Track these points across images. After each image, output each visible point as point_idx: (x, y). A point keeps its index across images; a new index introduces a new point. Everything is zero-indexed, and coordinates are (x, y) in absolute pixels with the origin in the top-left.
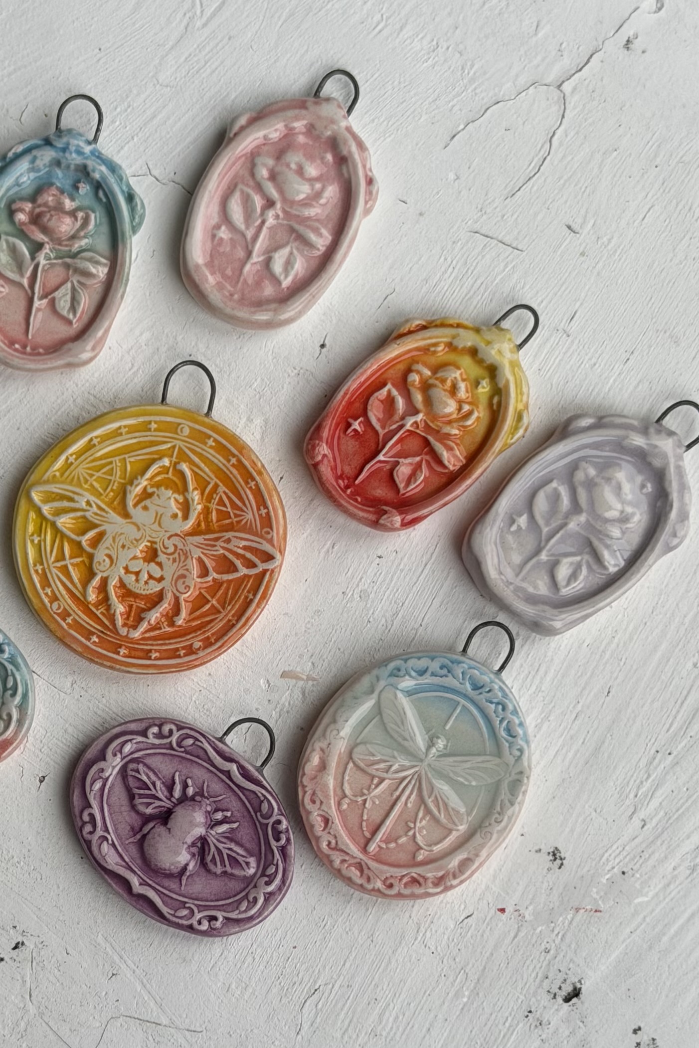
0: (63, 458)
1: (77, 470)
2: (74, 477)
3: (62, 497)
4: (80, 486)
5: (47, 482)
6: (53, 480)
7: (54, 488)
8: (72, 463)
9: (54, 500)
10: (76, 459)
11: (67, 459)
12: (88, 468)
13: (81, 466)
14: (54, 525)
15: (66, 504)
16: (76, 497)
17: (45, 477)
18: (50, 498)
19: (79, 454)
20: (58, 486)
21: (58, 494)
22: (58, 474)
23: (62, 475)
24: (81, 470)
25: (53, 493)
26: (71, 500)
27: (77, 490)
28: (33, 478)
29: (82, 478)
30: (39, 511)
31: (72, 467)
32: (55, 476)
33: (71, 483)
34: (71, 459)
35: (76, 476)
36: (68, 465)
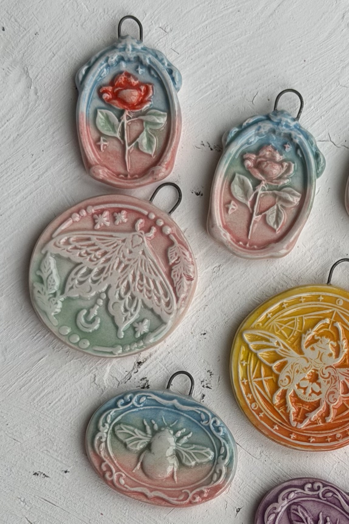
0: (264, 314)
1: (272, 322)
2: (270, 326)
3: (263, 339)
4: (274, 333)
5: (253, 329)
6: (258, 327)
7: (258, 333)
8: (269, 318)
9: (257, 340)
10: (272, 316)
11: (267, 315)
12: (279, 322)
13: (275, 320)
14: (256, 355)
15: (264, 343)
16: (271, 339)
17: (253, 326)
18: (255, 338)
19: (274, 313)
20: (260, 331)
21: (259, 336)
22: (261, 324)
23: (263, 325)
24: (275, 323)
25: (257, 335)
26: (268, 341)
27: (272, 335)
28: (245, 325)
29: (275, 328)
30: (247, 346)
31: (270, 321)
32: (258, 325)
33: (268, 330)
34: (269, 315)
35: (271, 327)
36: (267, 319)
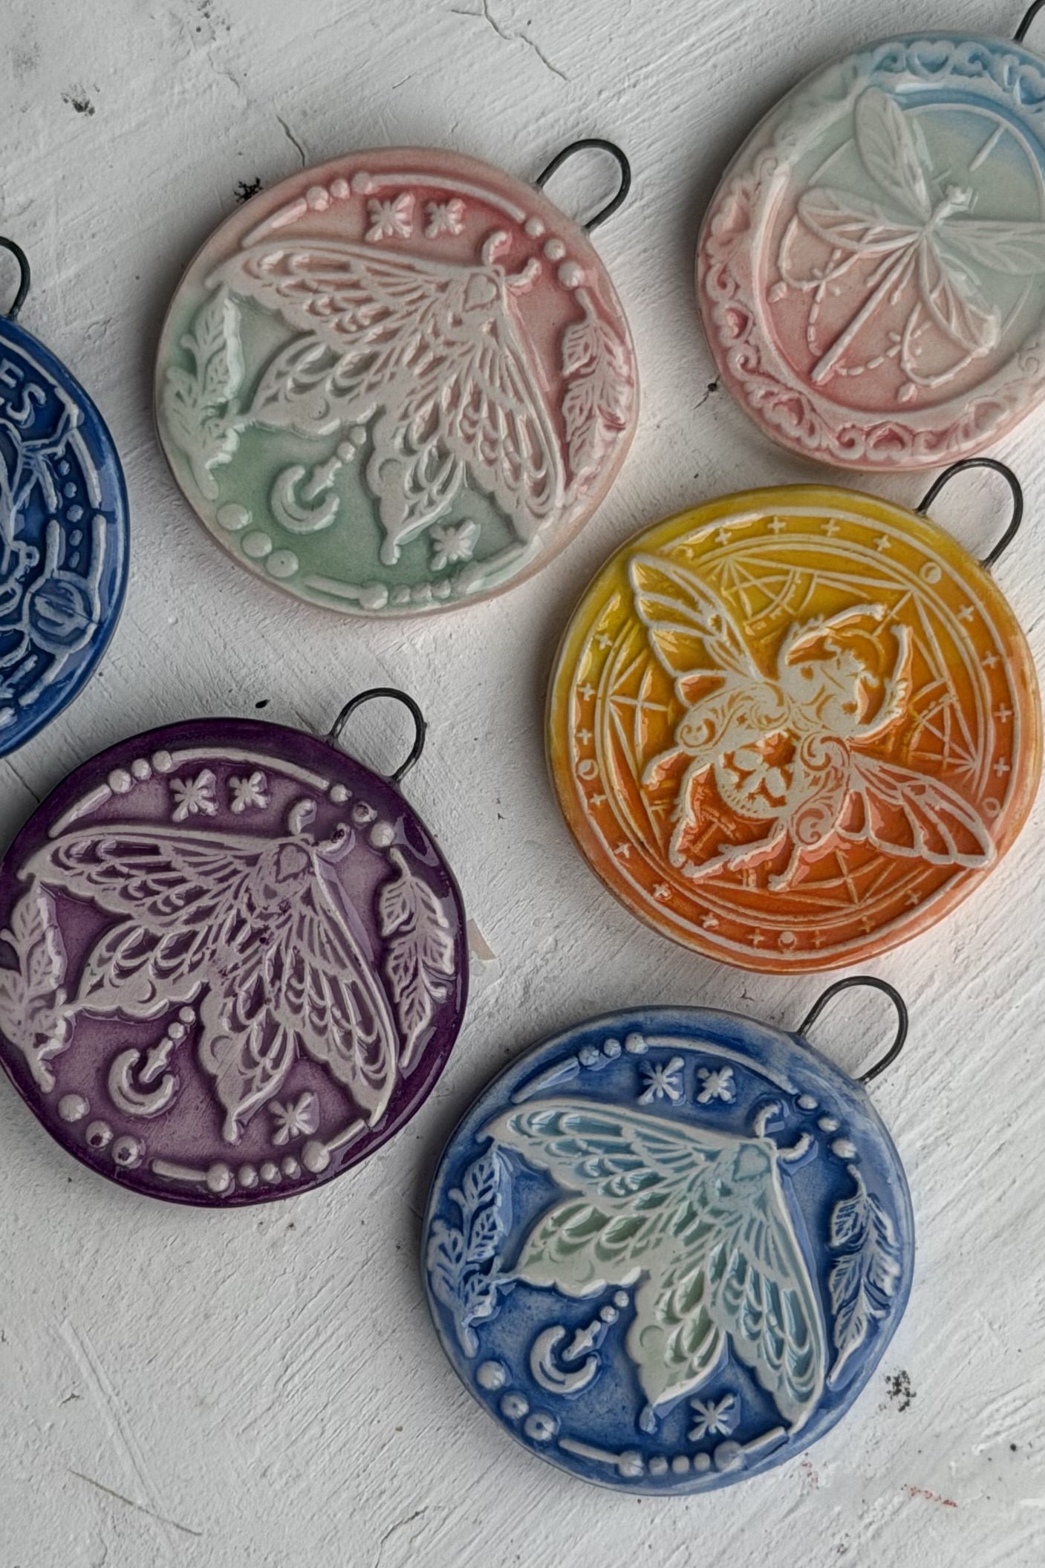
0: (709, 529)
1: (723, 560)
2: (714, 568)
3: (679, 593)
4: (716, 587)
5: (666, 556)
6: (679, 558)
7: (675, 573)
8: (721, 545)
9: (663, 591)
10: (731, 541)
11: (716, 533)
12: (742, 564)
13: (734, 556)
14: (645, 631)
15: (680, 606)
16: (702, 604)
17: (666, 548)
18: (660, 584)
19: (740, 535)
20: (680, 571)
21: (673, 584)
22: (690, 553)
23: (696, 556)
24: (731, 563)
25: (668, 579)
26: (692, 604)
27: (710, 593)
28: (645, 540)
29: (725, 576)
30: (630, 598)
31: (718, 552)
32: (683, 552)
33: (704, 576)
34: (723, 537)
35: (717, 570)
36: (713, 543)
